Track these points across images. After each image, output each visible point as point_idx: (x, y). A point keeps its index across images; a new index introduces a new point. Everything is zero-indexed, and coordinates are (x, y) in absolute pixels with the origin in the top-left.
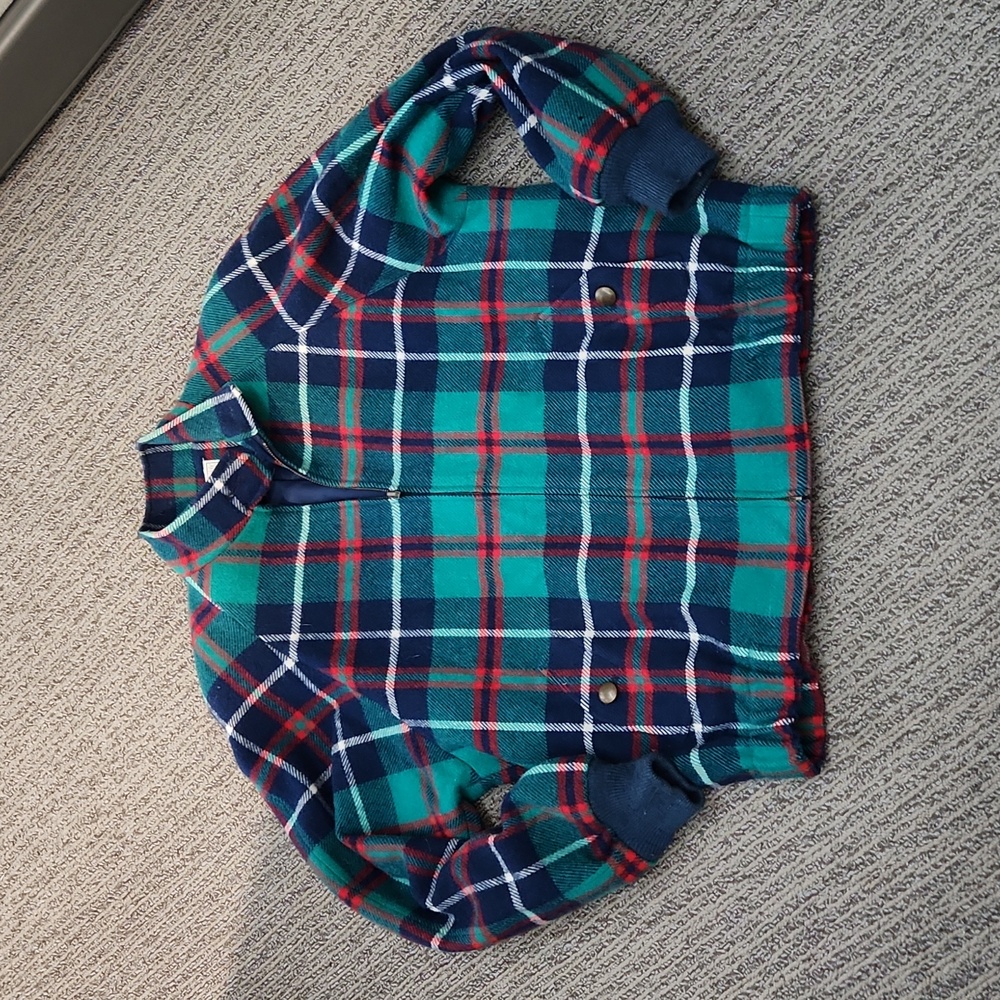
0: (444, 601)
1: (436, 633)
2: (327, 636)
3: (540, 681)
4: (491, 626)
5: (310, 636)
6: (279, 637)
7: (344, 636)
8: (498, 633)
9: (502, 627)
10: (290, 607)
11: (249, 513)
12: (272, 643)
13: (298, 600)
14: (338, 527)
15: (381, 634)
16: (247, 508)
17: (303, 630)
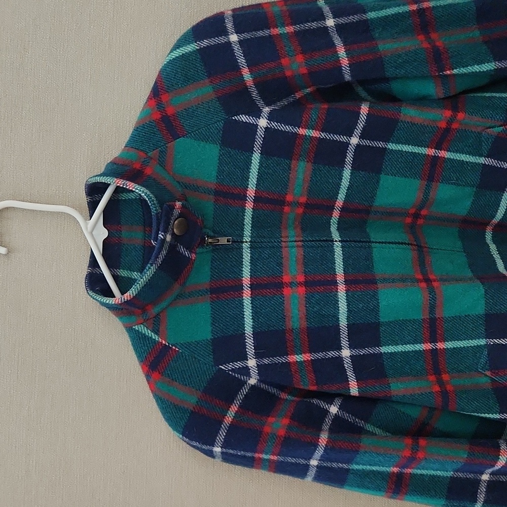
0: (389, 324)
1: (384, 349)
2: (282, 360)
3: (484, 380)
4: (433, 340)
5: (266, 361)
6: (238, 365)
7: (299, 358)
8: (440, 345)
9: (444, 340)
10: (242, 336)
11: (193, 256)
12: (233, 370)
13: (248, 330)
14: (280, 264)
15: (332, 354)
16: (191, 252)
17: (258, 356)
